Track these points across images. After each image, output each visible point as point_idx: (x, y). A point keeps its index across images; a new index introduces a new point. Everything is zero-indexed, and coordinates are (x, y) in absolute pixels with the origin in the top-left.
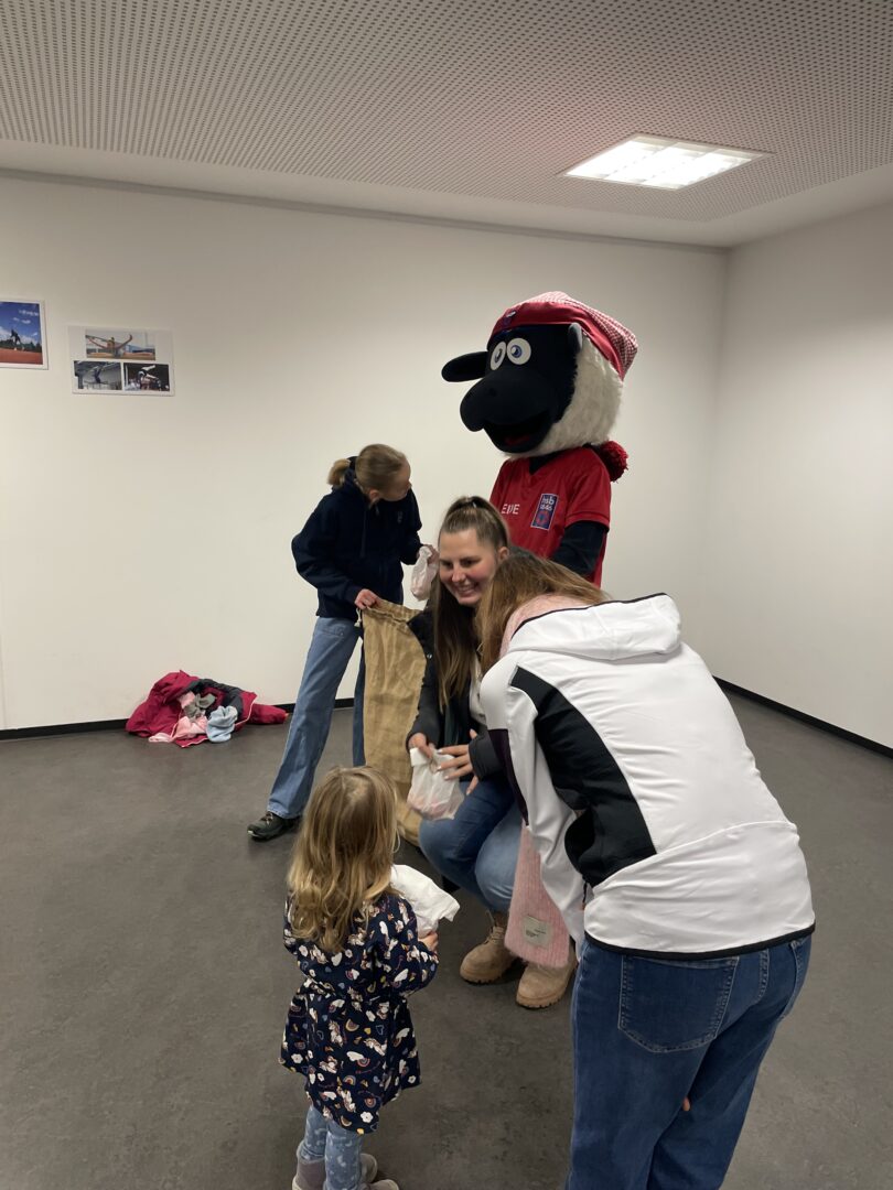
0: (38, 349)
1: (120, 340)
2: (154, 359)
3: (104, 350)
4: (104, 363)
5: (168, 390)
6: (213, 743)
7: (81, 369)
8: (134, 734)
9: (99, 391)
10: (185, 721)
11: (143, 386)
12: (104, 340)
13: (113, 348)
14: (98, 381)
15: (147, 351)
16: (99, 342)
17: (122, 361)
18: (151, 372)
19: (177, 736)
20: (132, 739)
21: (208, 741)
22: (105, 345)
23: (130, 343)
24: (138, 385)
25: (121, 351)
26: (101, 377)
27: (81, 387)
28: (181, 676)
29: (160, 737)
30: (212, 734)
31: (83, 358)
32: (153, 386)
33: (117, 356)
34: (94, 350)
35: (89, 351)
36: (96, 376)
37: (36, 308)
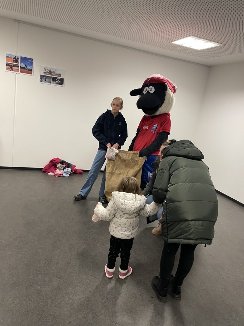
0: (31, 70)
1: (52, 71)
2: (60, 77)
3: (48, 73)
4: (47, 76)
5: (63, 85)
6: (64, 177)
7: (42, 77)
8: (44, 172)
9: (46, 83)
10: (58, 170)
11: (57, 83)
12: (48, 70)
13: (50, 73)
14: (46, 81)
15: (59, 74)
16: (47, 70)
18: (59, 80)
19: (55, 174)
20: (44, 173)
21: (63, 176)
22: (48, 71)
23: (55, 72)
24: (56, 83)
25: (52, 74)
27: (41, 81)
28: (58, 159)
29: (51, 174)
30: (64, 174)
31: (43, 74)
32: (59, 84)
33: (51, 75)
34: (46, 73)
35: (44, 73)
36: (45, 79)
37: (32, 60)
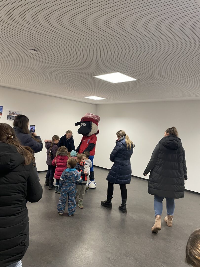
0: (2, 113)
1: (14, 112)
3: (12, 114)
4: (11, 116)
7: (8, 116)
9: (11, 120)
13: (13, 114)
16: (11, 112)
17: (14, 116)
22: (12, 113)
23: (16, 113)
26: (11, 118)
27: (8, 119)
33: (14, 115)
35: (9, 114)
36: (10, 118)
37: (2, 107)
